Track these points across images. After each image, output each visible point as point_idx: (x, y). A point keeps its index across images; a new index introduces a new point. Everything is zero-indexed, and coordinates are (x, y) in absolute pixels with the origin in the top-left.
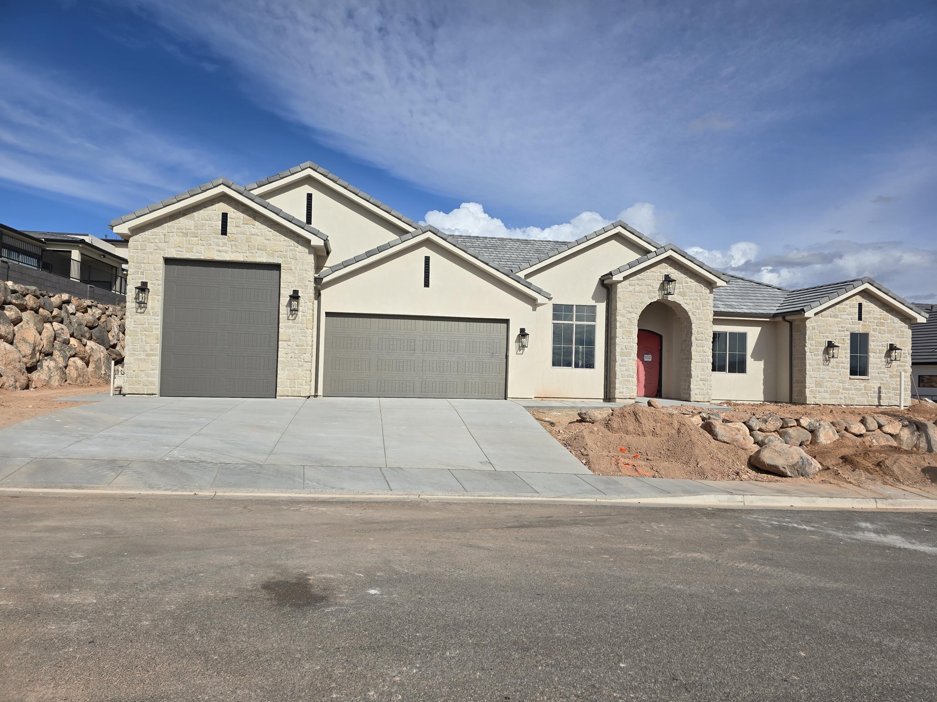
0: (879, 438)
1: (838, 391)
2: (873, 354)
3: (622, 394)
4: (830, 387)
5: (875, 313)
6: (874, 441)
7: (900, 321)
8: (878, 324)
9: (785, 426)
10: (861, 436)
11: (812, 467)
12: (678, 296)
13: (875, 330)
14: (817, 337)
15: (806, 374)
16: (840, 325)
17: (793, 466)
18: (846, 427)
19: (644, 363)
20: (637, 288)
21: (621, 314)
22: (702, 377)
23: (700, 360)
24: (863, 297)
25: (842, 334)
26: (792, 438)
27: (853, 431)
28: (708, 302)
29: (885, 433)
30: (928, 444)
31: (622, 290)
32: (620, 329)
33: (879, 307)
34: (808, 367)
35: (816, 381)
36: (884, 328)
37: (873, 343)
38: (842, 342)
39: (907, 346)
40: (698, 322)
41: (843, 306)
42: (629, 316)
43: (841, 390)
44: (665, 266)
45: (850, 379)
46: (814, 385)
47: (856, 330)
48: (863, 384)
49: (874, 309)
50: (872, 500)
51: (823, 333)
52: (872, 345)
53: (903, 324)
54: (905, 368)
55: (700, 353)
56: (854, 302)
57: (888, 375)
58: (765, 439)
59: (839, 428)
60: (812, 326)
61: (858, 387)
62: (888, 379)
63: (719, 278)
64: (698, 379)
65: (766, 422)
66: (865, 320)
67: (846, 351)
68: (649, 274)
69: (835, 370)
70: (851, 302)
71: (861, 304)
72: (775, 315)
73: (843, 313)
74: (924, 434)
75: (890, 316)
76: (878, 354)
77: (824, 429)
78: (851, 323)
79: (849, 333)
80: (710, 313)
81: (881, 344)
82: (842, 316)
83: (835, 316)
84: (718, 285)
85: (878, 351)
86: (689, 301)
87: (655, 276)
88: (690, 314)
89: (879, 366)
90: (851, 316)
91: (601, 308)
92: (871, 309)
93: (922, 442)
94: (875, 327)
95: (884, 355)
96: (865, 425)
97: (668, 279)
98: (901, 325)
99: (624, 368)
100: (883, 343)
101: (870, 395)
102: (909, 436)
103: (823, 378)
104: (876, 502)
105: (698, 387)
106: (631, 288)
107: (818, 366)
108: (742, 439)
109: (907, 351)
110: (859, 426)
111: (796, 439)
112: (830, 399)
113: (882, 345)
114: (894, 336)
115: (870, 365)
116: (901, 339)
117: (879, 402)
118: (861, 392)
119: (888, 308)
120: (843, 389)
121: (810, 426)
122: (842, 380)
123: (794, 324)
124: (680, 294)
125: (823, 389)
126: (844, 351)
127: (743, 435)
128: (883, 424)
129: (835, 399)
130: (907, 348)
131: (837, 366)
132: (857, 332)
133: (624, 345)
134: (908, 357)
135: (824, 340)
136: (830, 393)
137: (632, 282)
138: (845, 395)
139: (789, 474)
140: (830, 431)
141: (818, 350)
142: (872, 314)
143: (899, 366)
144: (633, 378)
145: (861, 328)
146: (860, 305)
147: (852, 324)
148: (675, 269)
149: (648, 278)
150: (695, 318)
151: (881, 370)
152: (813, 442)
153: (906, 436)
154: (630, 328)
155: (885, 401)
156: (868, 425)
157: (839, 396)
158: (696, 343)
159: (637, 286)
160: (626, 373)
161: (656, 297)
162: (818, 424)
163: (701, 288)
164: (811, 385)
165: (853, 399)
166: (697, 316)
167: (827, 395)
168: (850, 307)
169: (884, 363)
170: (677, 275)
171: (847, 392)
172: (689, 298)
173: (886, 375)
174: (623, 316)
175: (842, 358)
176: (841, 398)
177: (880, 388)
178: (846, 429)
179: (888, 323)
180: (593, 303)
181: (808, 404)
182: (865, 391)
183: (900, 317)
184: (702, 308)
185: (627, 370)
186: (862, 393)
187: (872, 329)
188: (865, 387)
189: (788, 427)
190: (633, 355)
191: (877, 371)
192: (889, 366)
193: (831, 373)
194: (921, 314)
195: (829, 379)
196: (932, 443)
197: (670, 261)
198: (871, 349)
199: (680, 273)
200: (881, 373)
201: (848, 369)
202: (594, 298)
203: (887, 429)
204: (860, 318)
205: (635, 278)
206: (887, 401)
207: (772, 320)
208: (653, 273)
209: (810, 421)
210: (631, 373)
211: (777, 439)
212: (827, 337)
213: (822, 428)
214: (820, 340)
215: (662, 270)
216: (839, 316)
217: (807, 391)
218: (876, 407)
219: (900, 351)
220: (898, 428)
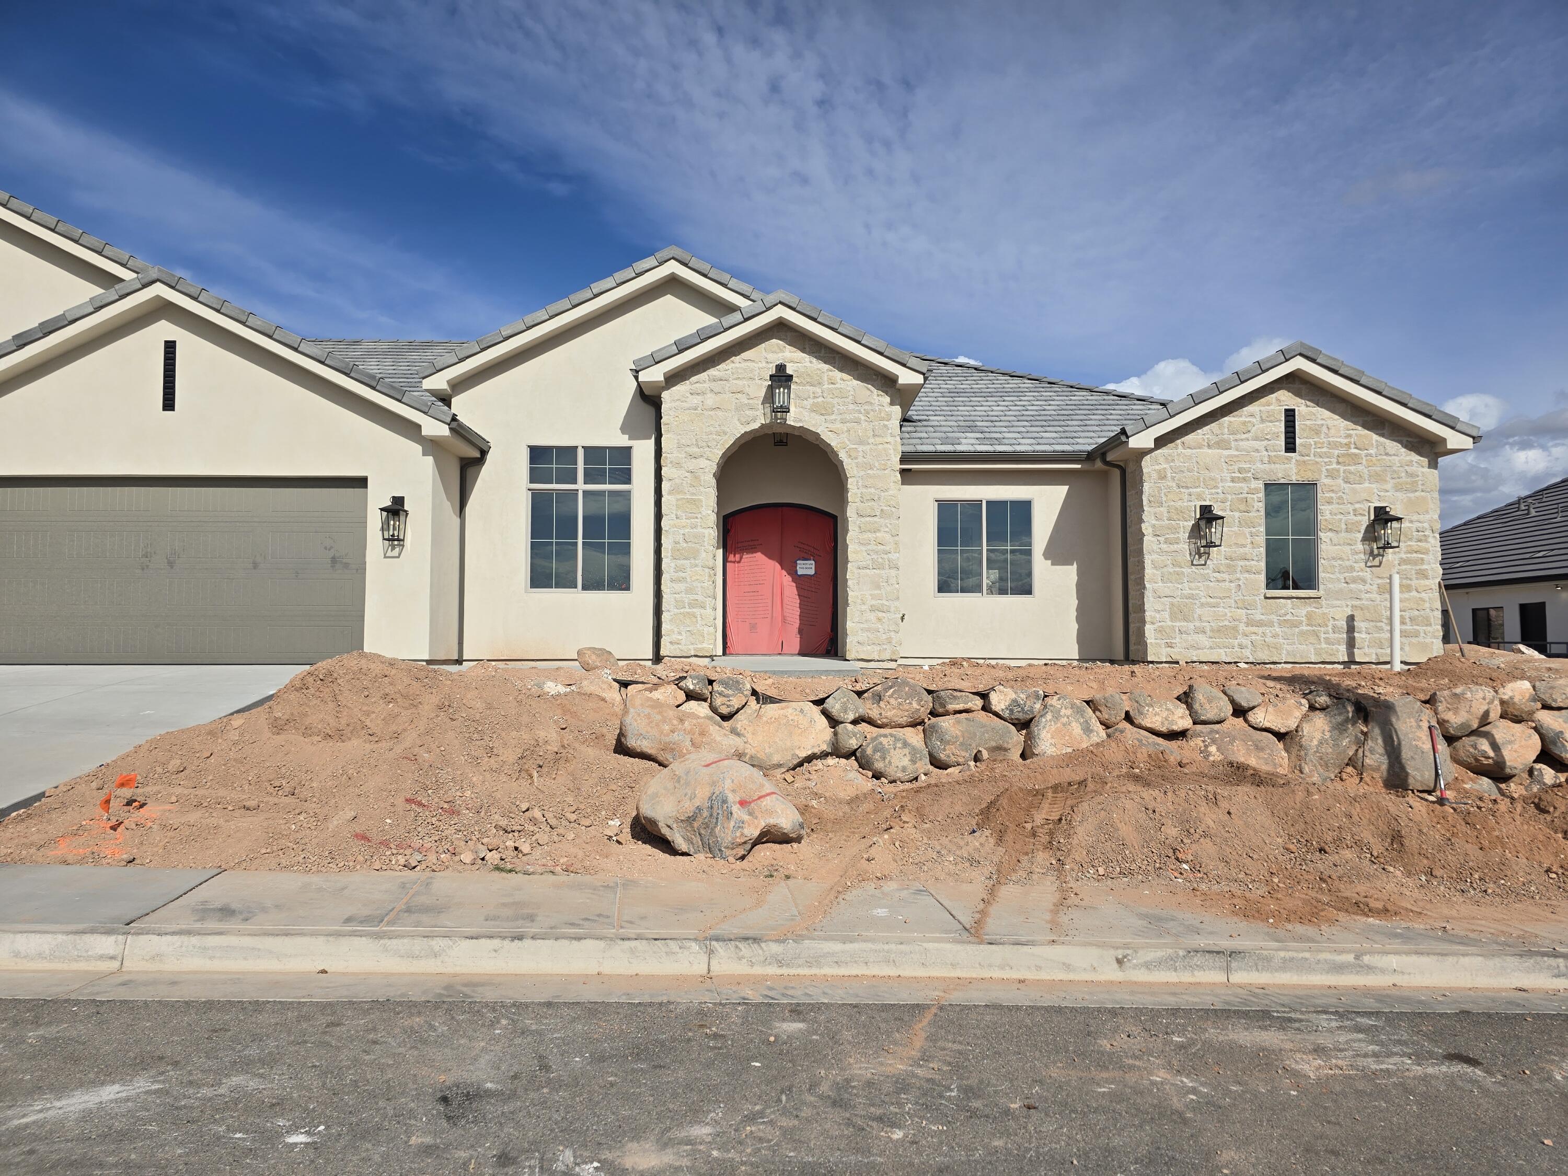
0: (1231, 742)
1: (1235, 629)
2: (1330, 534)
3: (676, 646)
4: (1210, 619)
5: (1332, 431)
6: (1213, 749)
7: (1404, 450)
8: (1340, 460)
9: (941, 710)
10: (1181, 735)
11: (732, 824)
12: (813, 414)
13: (1332, 475)
14: (1171, 496)
15: (1144, 588)
16: (1236, 467)
17: (690, 820)
18: (1127, 713)
19: (799, 580)
20: (710, 400)
21: (671, 462)
22: (874, 602)
23: (870, 562)
24: (1298, 394)
25: (1241, 488)
26: (948, 743)
27: (1147, 723)
28: (885, 426)
29: (1250, 726)
30: (1389, 757)
31: (674, 405)
32: (670, 497)
33: (1343, 416)
34: (1149, 571)
35: (1172, 604)
36: (1360, 467)
37: (1330, 507)
38: (1243, 507)
39: (1427, 512)
40: (862, 473)
41: (1243, 419)
42: (692, 464)
43: (1242, 627)
44: (777, 344)
45: (1266, 598)
46: (1166, 615)
47: (1280, 475)
48: (1303, 610)
49: (1330, 423)
50: (695, 947)
51: (1187, 487)
52: (1326, 512)
53: (1415, 457)
54: (1425, 567)
55: (869, 547)
56: (1272, 407)
57: (1375, 587)
58: (868, 745)
59: (1107, 717)
60: (1159, 472)
61: (1289, 617)
62: (1374, 596)
63: (904, 365)
64: (863, 607)
65: (880, 699)
66: (1304, 451)
67: (1254, 530)
68: (737, 365)
69: (1226, 576)
70: (1262, 408)
71: (1293, 410)
72: (1090, 456)
73: (1244, 436)
74: (1377, 731)
75: (1375, 437)
76: (1343, 534)
77: (1057, 716)
78: (1266, 460)
79: (1262, 486)
80: (892, 452)
81: (1350, 508)
82: (1241, 443)
83: (1222, 444)
84: (901, 381)
85: (1344, 526)
86: (838, 426)
87: (752, 371)
88: (842, 455)
89: (1347, 563)
90: (1265, 443)
91: (643, 451)
92: (1323, 422)
93: (1372, 751)
94: (1334, 466)
95: (1360, 536)
96: (1189, 707)
97: (781, 378)
98: (1408, 458)
99: (681, 587)
100: (1357, 506)
101: (1323, 636)
102: (1328, 735)
103: (1191, 597)
104: (711, 952)
105: (865, 626)
106: (696, 400)
107: (1177, 569)
108: (688, 743)
109: (1426, 525)
110: (1168, 710)
111: (962, 744)
112: (1211, 648)
113: (1355, 510)
114: (1389, 486)
115: (1321, 561)
116: (1411, 495)
117: (1351, 654)
118: (1297, 630)
119: (1369, 419)
120: (1247, 625)
121: (1011, 711)
122: (1244, 601)
123: (1128, 471)
124: (814, 409)
125: (1191, 626)
126: (1247, 530)
127: (691, 732)
128: (1245, 704)
129: (1226, 647)
130: (1428, 517)
131: (1228, 566)
132: (1282, 481)
133: (682, 532)
134: (1431, 540)
135: (1194, 504)
136: (1211, 635)
137: (697, 385)
138: (1254, 637)
139: (680, 843)
140: (1074, 724)
141: (1175, 530)
142: (1323, 436)
143: (1403, 562)
144: (704, 607)
145: (1295, 471)
146: (1290, 415)
147: (1269, 462)
148: (803, 351)
149: (735, 376)
150: (854, 465)
151: (1355, 574)
152: (1028, 752)
153: (1318, 735)
154: (693, 494)
155: (1366, 650)
156: (1196, 706)
157: (1236, 642)
158: (858, 522)
159: (709, 395)
160: (687, 598)
161: (758, 418)
162: (1038, 706)
163: (868, 393)
164: (1158, 616)
165: (1277, 648)
166: (860, 459)
167: (1203, 640)
168: (1262, 421)
169: (1362, 556)
170: (808, 364)
171: (1260, 630)
172: (839, 418)
173: (1367, 587)
174: (678, 465)
175: (1244, 546)
176: (1241, 647)
177: (1351, 619)
178: (1128, 718)
179: (1371, 455)
180: (622, 441)
181: (1152, 662)
182: (1309, 628)
183: (1405, 439)
184: (871, 440)
185: (689, 591)
186: (1302, 633)
187: (1324, 473)
188: (1309, 616)
189: (946, 713)
190: (704, 555)
191: (1342, 577)
192: (1376, 562)
193: (1211, 584)
194: (1457, 428)
195: (1209, 600)
196: (1406, 754)
197: (789, 334)
198: (1324, 523)
199: (814, 360)
200: (1354, 581)
201: (1259, 573)
202: (624, 429)
203: (1259, 717)
204: (1290, 447)
205: (703, 376)
206: (1373, 651)
207: (1088, 466)
208: (749, 364)
209: (1014, 696)
210: (700, 598)
211: (899, 745)
212: (1200, 497)
213: (1049, 716)
214: (1180, 503)
215: (771, 357)
216: (1233, 444)
217: (1149, 630)
218: (1342, 667)
219: (1405, 524)
220: (1298, 714)
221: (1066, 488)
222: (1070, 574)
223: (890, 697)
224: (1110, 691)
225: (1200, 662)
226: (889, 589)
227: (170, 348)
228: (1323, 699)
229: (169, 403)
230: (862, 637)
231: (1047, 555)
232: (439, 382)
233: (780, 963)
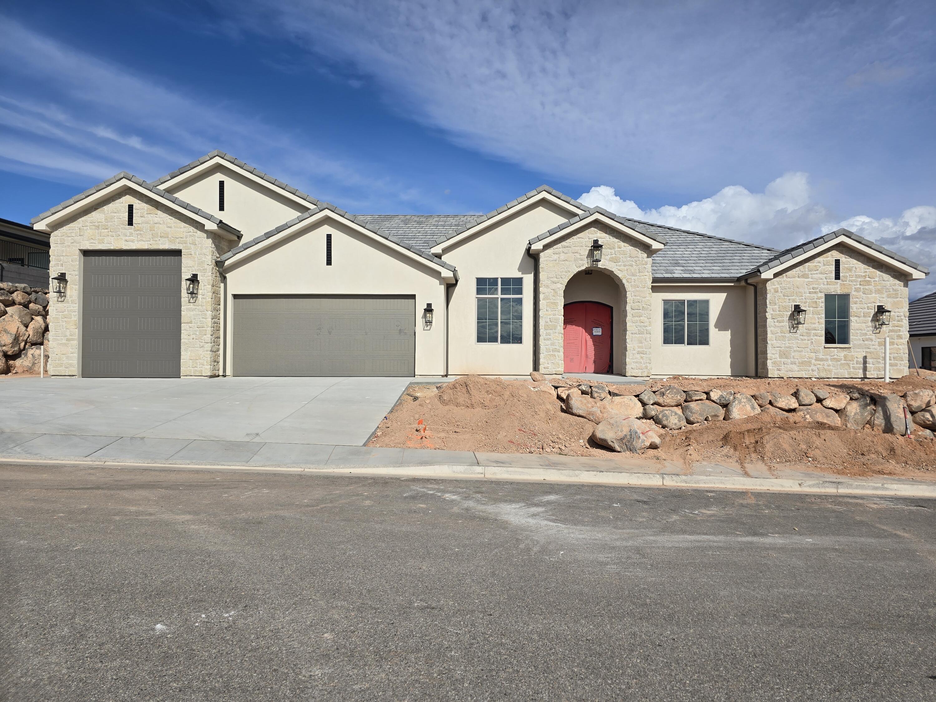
0: (816, 414)
1: (810, 362)
2: (856, 318)
3: (546, 369)
4: (798, 358)
5: (858, 270)
6: (808, 416)
7: (892, 278)
8: (861, 283)
9: (689, 399)
10: (794, 410)
11: (640, 441)
12: (610, 262)
13: (857, 290)
14: (780, 300)
15: (767, 343)
16: (811, 287)
17: (622, 439)
18: (770, 401)
19: (593, 337)
20: (563, 256)
21: (544, 285)
22: (639, 350)
23: (637, 331)
24: (841, 252)
25: (814, 296)
27: (779, 405)
28: (645, 267)
29: (824, 407)
30: (885, 420)
31: (546, 259)
32: (543, 301)
33: (863, 263)
34: (769, 335)
35: (780, 351)
36: (870, 287)
37: (856, 305)
38: (814, 305)
39: (902, 308)
40: (634, 289)
41: (815, 264)
42: (554, 286)
43: (813, 361)
44: (594, 230)
45: (825, 348)
46: (777, 356)
47: (832, 291)
48: (842, 354)
49: (857, 266)
51: (788, 296)
52: (854, 308)
53: (897, 282)
54: (901, 333)
55: (637, 324)
56: (829, 259)
57: (877, 343)
59: (761, 402)
60: (775, 289)
61: (835, 357)
62: (876, 347)
63: (655, 240)
64: (634, 352)
65: (664, 395)
66: (844, 279)
67: (819, 316)
68: (575, 240)
69: (806, 338)
70: (824, 259)
71: (839, 260)
72: (739, 279)
73: (815, 272)
74: (880, 408)
75: (878, 273)
76: (862, 318)
77: (740, 402)
78: (826, 283)
79: (823, 295)
80: (648, 279)
81: (866, 306)
82: (814, 275)
83: (805, 276)
84: (653, 247)
85: (862, 315)
86: (622, 267)
87: (582, 243)
88: (624, 281)
89: (864, 332)
90: (825, 275)
91: (528, 280)
92: (853, 265)
93: (878, 418)
94: (858, 286)
95: (870, 319)
96: (797, 398)
97: (596, 246)
98: (894, 282)
99: (548, 342)
100: (869, 305)
101: (851, 365)
102: (858, 411)
103: (789, 347)
105: (635, 360)
106: (556, 257)
107: (783, 334)
109: (902, 314)
110: (788, 399)
111: (700, 414)
112: (798, 371)
113: (868, 307)
114: (884, 296)
115: (851, 331)
116: (895, 300)
117: (865, 374)
118: (839, 363)
119: (876, 264)
120: (816, 360)
121: (720, 400)
122: (814, 349)
123: (758, 287)
124: (611, 260)
125: (789, 361)
126: (816, 316)
129: (805, 371)
130: (903, 310)
131: (807, 333)
132: (833, 293)
133: (549, 317)
134: (904, 321)
135: (791, 304)
136: (799, 365)
137: (556, 250)
138: (819, 366)
139: (618, 449)
140: (747, 405)
141: (782, 316)
142: (853, 272)
143: (891, 331)
144: (559, 352)
145: (839, 288)
146: (837, 262)
147: (827, 284)
148: (606, 233)
149: (574, 245)
150: (630, 286)
151: (867, 337)
152: (727, 418)
153: (854, 411)
154: (554, 300)
155: (872, 372)
156: (800, 398)
157: (810, 368)
158: (632, 312)
159: (562, 254)
160: (551, 348)
161: (585, 264)
162: (732, 398)
163: (637, 252)
164: (773, 356)
165: (830, 371)
166: (633, 283)
167: (795, 367)
168: (824, 265)
169: (871, 328)
170: (608, 239)
171: (822, 363)
172: (623, 264)
173: (873, 343)
174: (547, 287)
175: (814, 324)
176: (813, 370)
177: (865, 358)
178: (771, 403)
179: (876, 281)
180: (518, 275)
181: (770, 378)
182: (845, 362)
183: (892, 273)
184: (638, 274)
185: (552, 344)
186: (842, 364)
187: (854, 289)
188: (845, 357)
189: (692, 401)
190: (559, 328)
191: (861, 338)
192: (878, 331)
193: (799, 341)
194: (918, 269)
195: (798, 349)
196: (893, 419)
197: (600, 225)
198: (853, 313)
199: (611, 237)
200: (867, 340)
201: (821, 336)
202: (519, 269)
203: (827, 403)
204: (837, 277)
205: (559, 245)
206: (875, 372)
207: (737, 284)
208: (580, 239)
209: (721, 393)
210: (557, 347)
211: (673, 414)
212: (794, 301)
213: (736, 402)
214: (784, 304)
215: (591, 236)
216: (810, 276)
217: (769, 362)
218: (860, 380)
219: (892, 313)
220: (845, 402)
221: (726, 294)
222: (727, 335)
223: (668, 394)
224: (762, 391)
225: (794, 378)
226: (646, 343)
227: (329, 237)
228: (856, 395)
229: (329, 262)
230: (634, 366)
231: (716, 326)
232: (438, 250)
233: (686, 482)
